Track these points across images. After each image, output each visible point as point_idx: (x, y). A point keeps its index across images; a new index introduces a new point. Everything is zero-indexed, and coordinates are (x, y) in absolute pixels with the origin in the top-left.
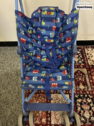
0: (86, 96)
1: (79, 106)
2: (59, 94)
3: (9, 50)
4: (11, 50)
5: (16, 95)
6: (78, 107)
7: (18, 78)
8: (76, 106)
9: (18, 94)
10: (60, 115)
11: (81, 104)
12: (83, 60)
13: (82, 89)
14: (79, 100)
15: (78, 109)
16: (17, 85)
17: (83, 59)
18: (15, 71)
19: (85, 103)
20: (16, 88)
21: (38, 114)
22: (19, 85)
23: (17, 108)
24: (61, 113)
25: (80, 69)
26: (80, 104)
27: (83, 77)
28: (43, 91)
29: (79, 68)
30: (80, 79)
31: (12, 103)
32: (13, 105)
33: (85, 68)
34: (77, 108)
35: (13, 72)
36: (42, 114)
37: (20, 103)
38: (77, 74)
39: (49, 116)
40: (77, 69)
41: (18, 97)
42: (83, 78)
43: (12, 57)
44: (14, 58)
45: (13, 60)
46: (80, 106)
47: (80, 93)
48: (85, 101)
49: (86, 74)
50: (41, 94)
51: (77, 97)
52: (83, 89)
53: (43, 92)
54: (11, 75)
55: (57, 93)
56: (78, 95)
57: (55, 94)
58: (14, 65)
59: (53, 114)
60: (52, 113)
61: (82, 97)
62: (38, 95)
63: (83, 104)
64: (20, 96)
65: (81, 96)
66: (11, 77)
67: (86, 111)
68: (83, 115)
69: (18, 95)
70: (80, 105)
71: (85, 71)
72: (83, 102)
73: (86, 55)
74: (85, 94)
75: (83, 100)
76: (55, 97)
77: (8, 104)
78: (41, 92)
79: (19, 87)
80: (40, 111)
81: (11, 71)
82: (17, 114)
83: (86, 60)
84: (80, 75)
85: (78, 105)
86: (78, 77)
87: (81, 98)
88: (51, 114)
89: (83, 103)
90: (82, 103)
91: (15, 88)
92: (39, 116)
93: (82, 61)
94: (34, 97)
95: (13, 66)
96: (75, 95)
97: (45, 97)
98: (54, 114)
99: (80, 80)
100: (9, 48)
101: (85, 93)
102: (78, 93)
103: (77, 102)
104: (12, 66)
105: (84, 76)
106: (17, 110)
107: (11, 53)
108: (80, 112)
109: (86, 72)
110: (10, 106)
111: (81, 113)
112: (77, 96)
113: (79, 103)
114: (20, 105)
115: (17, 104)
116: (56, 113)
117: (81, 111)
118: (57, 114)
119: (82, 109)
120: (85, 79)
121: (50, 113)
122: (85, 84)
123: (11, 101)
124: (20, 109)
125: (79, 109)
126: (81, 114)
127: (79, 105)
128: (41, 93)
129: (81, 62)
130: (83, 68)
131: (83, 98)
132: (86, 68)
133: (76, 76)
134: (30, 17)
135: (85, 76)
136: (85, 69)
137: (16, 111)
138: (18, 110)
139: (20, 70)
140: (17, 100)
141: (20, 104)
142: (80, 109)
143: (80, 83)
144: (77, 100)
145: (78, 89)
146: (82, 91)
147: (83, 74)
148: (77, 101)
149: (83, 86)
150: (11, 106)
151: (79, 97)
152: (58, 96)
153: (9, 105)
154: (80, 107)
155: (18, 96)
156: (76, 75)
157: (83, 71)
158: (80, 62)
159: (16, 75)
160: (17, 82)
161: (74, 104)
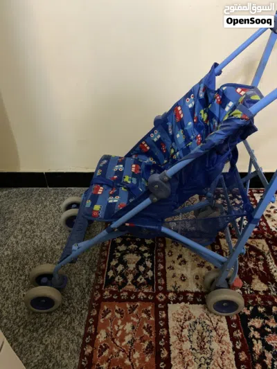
0: (275, 309)
1: (257, 340)
8: (247, 338)
10: (200, 365)
11: (262, 331)
13: (261, 290)
14: (257, 323)
15: (254, 349)
19: (275, 331)
26: (259, 332)
27: (258, 260)
28: (143, 295)
30: (251, 265)
33: (261, 238)
42: (261, 263)
46: (260, 339)
47: (255, 302)
48: (274, 326)
49: (266, 252)
50: (138, 304)
51: (248, 313)
52: (264, 292)
53: (144, 298)
55: (186, 302)
56: (251, 308)
59: (177, 360)
60: (174, 358)
61: (264, 312)
62: (128, 306)
63: (269, 333)
65: (261, 310)
70: (260, 336)
72: (268, 327)
74: (272, 306)
75: (266, 321)
76: (180, 313)
78: (137, 297)
83: (260, 219)
85: (254, 336)
87: (260, 315)
88: (172, 362)
89: (269, 330)
90: (266, 329)
92: (133, 366)
94: (116, 311)
97: (149, 311)
98: (179, 363)
99: (253, 268)
100: (53, 191)
101: (270, 303)
102: (250, 302)
105: (261, 257)
108: (263, 356)
109: (265, 249)
111: (265, 358)
113: (256, 329)
116: (186, 359)
117: (264, 353)
118: (190, 361)
119: (268, 347)
120: (266, 265)
121: (166, 358)
122: (267, 278)
125: (258, 346)
126: (268, 362)
127: (257, 335)
128: (137, 300)
130: (255, 238)
131: (266, 316)
135: (266, 258)
136: (263, 242)
142: (261, 347)
144: (249, 321)
145: (247, 290)
146: (260, 296)
147: (259, 252)
148: (249, 324)
149: (262, 284)
151: (256, 314)
152: (190, 310)
154: (260, 342)
157: (257, 246)
161: (241, 331)
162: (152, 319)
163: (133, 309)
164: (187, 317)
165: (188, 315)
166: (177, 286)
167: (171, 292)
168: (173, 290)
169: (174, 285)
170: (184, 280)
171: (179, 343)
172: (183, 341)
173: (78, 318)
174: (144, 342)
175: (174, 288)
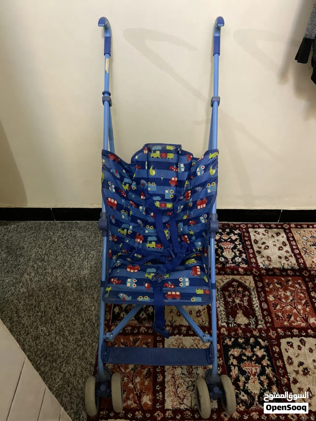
0: (252, 340)
1: (235, 366)
2: (184, 336)
3: (60, 228)
4: (64, 227)
5: (76, 338)
6: (231, 366)
7: (81, 298)
8: (227, 364)
9: (82, 335)
10: (188, 387)
11: (239, 359)
12: (244, 256)
13: (243, 324)
14: (236, 352)
15: (231, 373)
16: (79, 314)
17: (245, 253)
18: (75, 280)
19: (249, 359)
20: (75, 321)
21: (133, 384)
22: (83, 315)
23: (80, 370)
24: (190, 383)
25: (237, 277)
26: (236, 360)
27: (244, 296)
28: (144, 329)
29: (235, 275)
30: (237, 301)
31: (65, 358)
32: (68, 364)
33: (249, 275)
34: (231, 371)
35: (68, 282)
36: (142, 383)
37: (86, 358)
38: (231, 289)
39: (160, 390)
40: (231, 277)
41: (81, 343)
42: (246, 298)
43: (67, 246)
44: (73, 248)
45: (70, 252)
46: (237, 366)
47: (237, 334)
48: (250, 354)
49: (252, 288)
50: (140, 337)
51: (230, 343)
52: (245, 325)
53: (145, 332)
54: (65, 288)
55: (180, 335)
56: (233, 339)
57: (175, 335)
58: (71, 264)
59: (170, 383)
60: (168, 382)
61: (243, 343)
62: (131, 339)
63: (245, 360)
64: (86, 341)
65: (241, 341)
66: (62, 294)
67: (252, 377)
68: (244, 386)
69: (82, 338)
70: (237, 363)
71: (249, 281)
72: (245, 355)
73: (251, 245)
74: (251, 337)
75: (244, 351)
76: (174, 344)
77: (56, 361)
78: (139, 330)
79: (83, 320)
80: (138, 378)
81: (63, 279)
82: (79, 384)
83: (251, 256)
84: (238, 292)
85: (232, 363)
86: (234, 296)
87: (240, 346)
88: (166, 385)
89: (245, 358)
90: (243, 357)
91: (74, 323)
92: (135, 388)
93: (243, 259)
94: (122, 343)
95: (70, 267)
96: (226, 339)
97: (149, 343)
98: (171, 385)
99: (239, 303)
100: (60, 225)
101: (249, 335)
102: (233, 333)
103: (230, 355)
104: (66, 268)
105: (247, 293)
106: (78, 375)
107: (65, 237)
108: (237, 380)
109: (251, 285)
110: (60, 365)
111: (239, 381)
112: (231, 340)
113: (234, 357)
114: (87, 363)
115: (77, 361)
116: (177, 382)
117: (239, 376)
118: (180, 384)
119: (242, 372)
120: (250, 301)
121: (161, 382)
122: (249, 312)
123: (63, 353)
124: (85, 373)
125: (235, 372)
126: (241, 384)
127: (235, 362)
128: (139, 333)
129: (240, 260)
130: (244, 275)
131: (244, 346)
132: (251, 274)
133: (227, 293)
134: (129, 162)
135: (251, 294)
136: (251, 278)
137: (75, 378)
138: (82, 376)
139: (86, 278)
140: (78, 350)
141: (86, 361)
142: (237, 372)
143: (238, 309)
144: (230, 351)
145: (231, 324)
146: (241, 329)
147: (246, 289)
148: (230, 353)
149: (245, 318)
150: (64, 365)
151: (236, 345)
152: (183, 341)
153: (58, 362)
154: (236, 368)
155: (80, 341)
156: (229, 291)
157: (245, 282)
158: (237, 261)
159: (76, 290)
160: (78, 308)
161: (222, 359)
163: (135, 341)
165: (181, 345)
166: (173, 321)
167: (168, 326)
168: (170, 324)
169: (171, 320)
170: (179, 316)
171: (172, 370)
172: (175, 368)
174: (144, 369)
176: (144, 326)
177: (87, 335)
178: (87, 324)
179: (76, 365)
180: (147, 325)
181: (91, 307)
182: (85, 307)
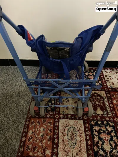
3: (12, 69)
6: (95, 136)
8: (92, 135)
10: (71, 146)
13: (100, 114)
14: (97, 128)
17: (101, 81)
25: (97, 92)
30: (97, 103)
33: (103, 91)
34: (94, 138)
39: (56, 147)
46: (98, 135)
50: (47, 119)
56: (95, 122)
57: (65, 119)
60: (60, 143)
68: (102, 147)
73: (104, 77)
78: (46, 116)
83: (104, 82)
85: (95, 134)
87: (99, 125)
92: (42, 146)
94: (37, 122)
102: (95, 119)
103: (94, 130)
105: (102, 99)
108: (98, 143)
113: (96, 131)
117: (99, 141)
118: (67, 144)
119: (100, 139)
125: (96, 139)
129: (98, 84)
130: (101, 91)
133: (92, 99)
135: (104, 100)
145: (94, 114)
147: (101, 97)
149: (101, 111)
152: (69, 122)
157: (101, 94)
161: (90, 132)
162: (52, 126)
163: (44, 121)
164: (67, 125)
165: (68, 124)
166: (64, 112)
167: (62, 114)
168: (62, 113)
169: (63, 111)
170: (68, 109)
171: (63, 137)
172: (65, 136)
173: (20, 125)
174: (48, 136)
175: (63, 112)
176: (49, 114)
177: (20, 117)
178: (21, 112)
179: (13, 133)
180: (51, 113)
181: (23, 104)
182: (20, 104)
